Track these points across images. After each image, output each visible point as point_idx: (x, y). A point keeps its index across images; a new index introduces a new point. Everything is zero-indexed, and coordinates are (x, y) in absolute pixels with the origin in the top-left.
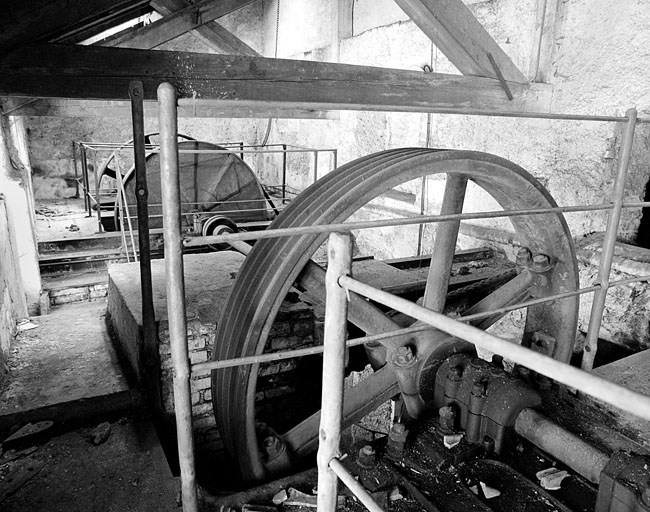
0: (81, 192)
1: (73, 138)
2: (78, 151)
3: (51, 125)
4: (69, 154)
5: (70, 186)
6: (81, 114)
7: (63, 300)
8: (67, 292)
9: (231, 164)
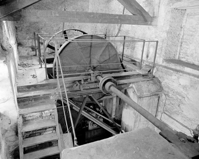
0: (38, 53)
1: (34, 31)
2: (36, 36)
3: (25, 25)
4: (33, 37)
5: (33, 51)
6: (38, 20)
7: (30, 118)
8: (31, 115)
9: (107, 46)
